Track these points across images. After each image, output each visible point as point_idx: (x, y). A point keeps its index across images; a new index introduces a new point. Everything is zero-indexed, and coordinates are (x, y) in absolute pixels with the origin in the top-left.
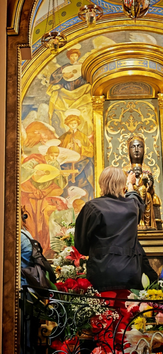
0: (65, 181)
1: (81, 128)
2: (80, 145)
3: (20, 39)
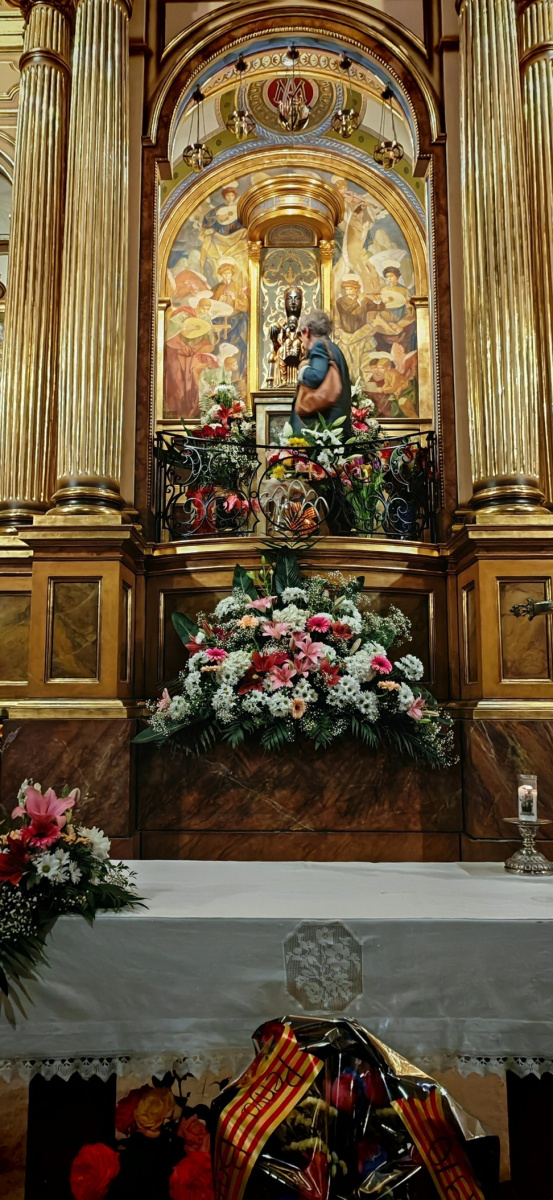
0: (216, 337)
2: (234, 298)
3: (158, 152)
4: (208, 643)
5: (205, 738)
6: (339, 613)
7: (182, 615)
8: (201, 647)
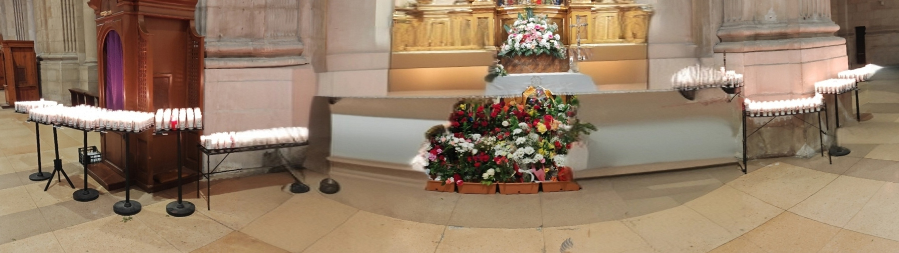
4: (513, 32)
5: (513, 54)
6: (542, 24)
7: (506, 25)
8: (511, 33)
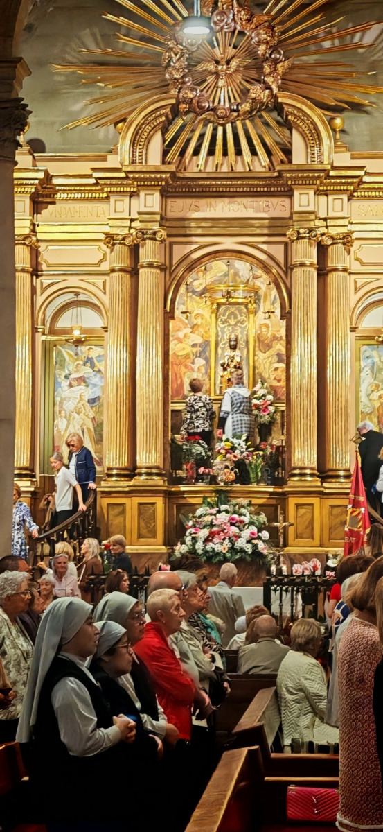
0: (193, 354)
1: (204, 322)
